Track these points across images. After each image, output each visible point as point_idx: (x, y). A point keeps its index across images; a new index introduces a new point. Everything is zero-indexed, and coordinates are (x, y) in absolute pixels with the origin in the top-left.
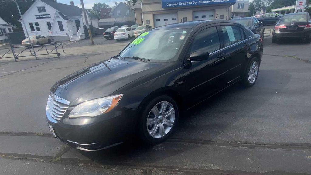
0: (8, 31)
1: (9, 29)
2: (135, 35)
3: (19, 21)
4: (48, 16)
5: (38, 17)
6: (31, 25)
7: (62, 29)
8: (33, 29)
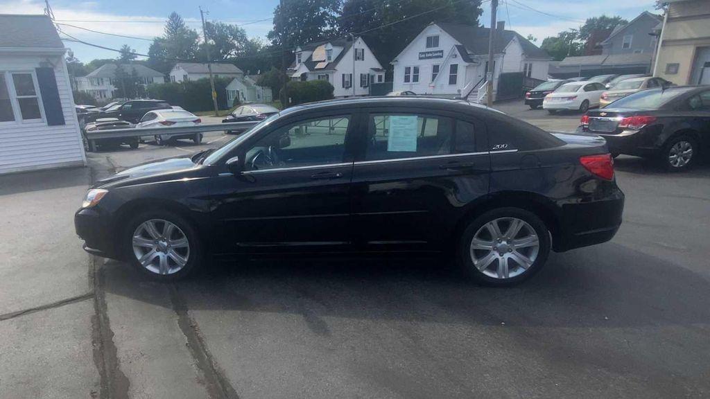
0: (376, 81)
1: (380, 78)
2: (602, 101)
3: (392, 63)
4: (440, 55)
5: (424, 56)
6: (408, 70)
7: (453, 80)
8: (407, 79)
